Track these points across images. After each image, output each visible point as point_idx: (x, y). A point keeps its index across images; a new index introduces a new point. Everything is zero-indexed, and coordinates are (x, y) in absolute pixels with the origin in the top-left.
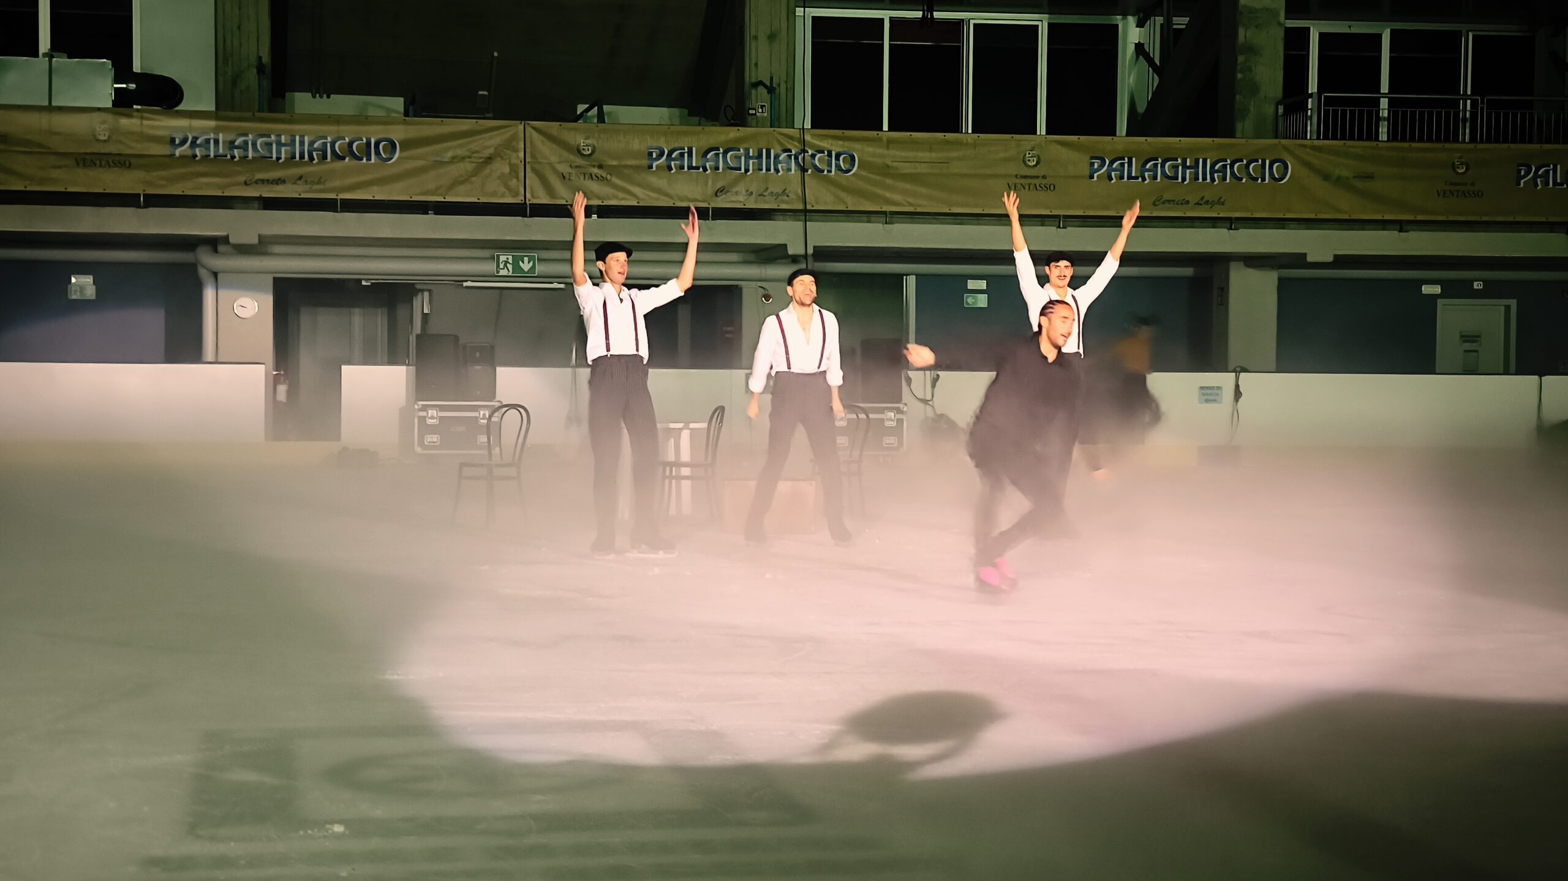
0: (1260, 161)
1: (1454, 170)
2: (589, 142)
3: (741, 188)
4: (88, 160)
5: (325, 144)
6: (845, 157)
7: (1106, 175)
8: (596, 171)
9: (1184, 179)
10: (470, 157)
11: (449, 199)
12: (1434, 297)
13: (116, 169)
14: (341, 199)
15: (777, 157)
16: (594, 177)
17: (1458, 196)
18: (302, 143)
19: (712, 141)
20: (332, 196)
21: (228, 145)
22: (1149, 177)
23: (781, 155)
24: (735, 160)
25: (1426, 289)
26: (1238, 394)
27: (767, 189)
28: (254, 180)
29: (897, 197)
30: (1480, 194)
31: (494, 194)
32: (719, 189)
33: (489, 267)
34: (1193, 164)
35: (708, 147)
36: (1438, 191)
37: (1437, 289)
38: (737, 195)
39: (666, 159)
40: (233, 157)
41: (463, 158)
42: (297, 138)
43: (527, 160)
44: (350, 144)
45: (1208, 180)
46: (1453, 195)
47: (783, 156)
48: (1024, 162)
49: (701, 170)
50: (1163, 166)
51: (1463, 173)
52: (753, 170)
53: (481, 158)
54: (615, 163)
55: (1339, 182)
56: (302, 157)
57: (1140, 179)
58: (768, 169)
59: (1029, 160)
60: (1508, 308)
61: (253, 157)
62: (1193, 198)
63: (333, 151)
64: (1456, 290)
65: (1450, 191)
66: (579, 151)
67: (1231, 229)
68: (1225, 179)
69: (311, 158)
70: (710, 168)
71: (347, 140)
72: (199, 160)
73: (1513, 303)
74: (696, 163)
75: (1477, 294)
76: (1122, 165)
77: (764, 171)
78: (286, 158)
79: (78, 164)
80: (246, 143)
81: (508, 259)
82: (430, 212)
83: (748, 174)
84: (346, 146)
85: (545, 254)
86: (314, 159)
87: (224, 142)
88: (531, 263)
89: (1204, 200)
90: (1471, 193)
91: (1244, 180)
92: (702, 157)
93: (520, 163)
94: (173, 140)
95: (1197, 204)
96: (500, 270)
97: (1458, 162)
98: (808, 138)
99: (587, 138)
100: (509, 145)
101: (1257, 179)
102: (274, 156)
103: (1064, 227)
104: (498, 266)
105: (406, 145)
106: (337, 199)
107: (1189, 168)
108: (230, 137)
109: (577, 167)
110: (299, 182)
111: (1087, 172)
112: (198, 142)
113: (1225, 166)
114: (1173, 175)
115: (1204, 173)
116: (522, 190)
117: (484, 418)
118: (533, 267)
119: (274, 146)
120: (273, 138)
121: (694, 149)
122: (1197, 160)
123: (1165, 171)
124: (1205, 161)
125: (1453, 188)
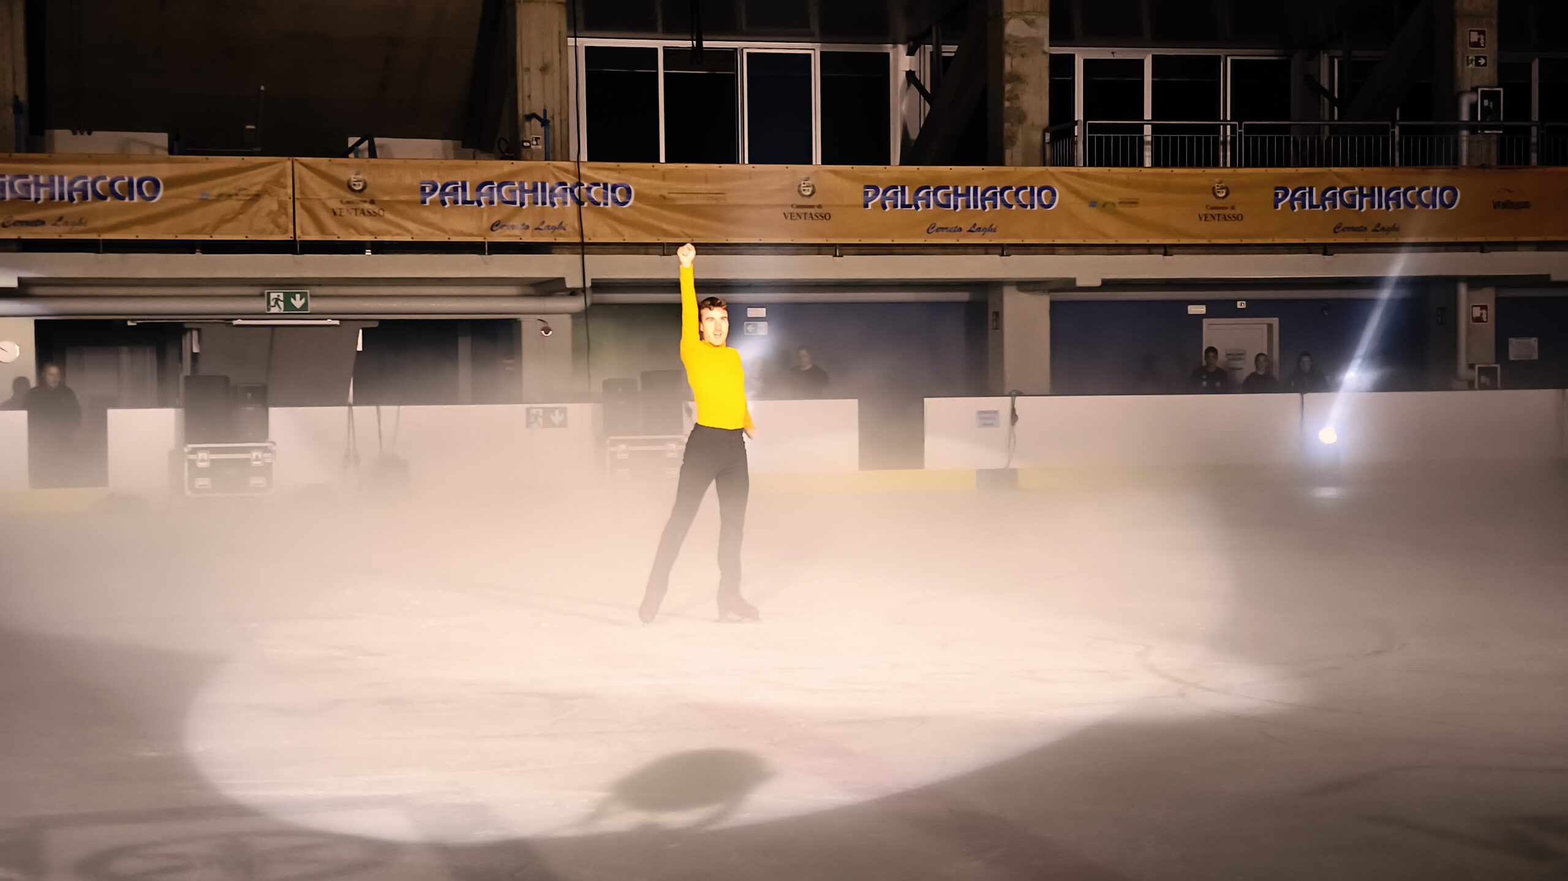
0: (1029, 188)
1: (1215, 194)
2: (360, 177)
3: (517, 222)
5: (85, 184)
6: (621, 190)
7: (880, 204)
8: (367, 206)
9: (956, 207)
10: (236, 195)
11: (216, 237)
12: (1199, 318)
14: (103, 240)
15: (552, 190)
16: (366, 213)
17: (1219, 220)
18: (61, 184)
19: (485, 176)
20: (94, 237)
22: (922, 205)
23: (556, 188)
24: (510, 194)
25: (1194, 310)
26: (1014, 418)
27: (543, 223)
29: (673, 228)
30: (1240, 218)
31: (263, 231)
32: (494, 223)
33: (260, 305)
34: (964, 192)
35: (482, 181)
37: (1201, 310)
38: (513, 229)
39: (440, 194)
41: (230, 196)
42: (57, 179)
43: (296, 196)
44: (112, 184)
45: (980, 208)
46: (1214, 219)
47: (559, 189)
48: (800, 192)
49: (476, 204)
50: (935, 194)
51: (1224, 197)
52: (529, 204)
53: (248, 195)
54: (386, 198)
56: (62, 197)
57: (913, 208)
58: (544, 203)
59: (804, 190)
60: (1270, 326)
61: (10, 199)
62: (966, 226)
63: (95, 192)
64: (1220, 309)
65: (1212, 215)
66: (350, 187)
67: (1002, 255)
68: (995, 206)
69: (71, 199)
70: (486, 203)
71: (108, 179)
73: (1275, 321)
74: (471, 197)
75: (1241, 313)
76: (896, 193)
77: (540, 204)
78: (46, 200)
80: (3, 184)
81: (278, 296)
82: (197, 250)
83: (524, 207)
84: (107, 187)
85: (318, 291)
86: (74, 200)
88: (303, 300)
89: (977, 227)
90: (1231, 216)
91: (1014, 207)
92: (478, 191)
93: (288, 199)
95: (970, 231)
96: (272, 308)
97: (1218, 186)
98: (583, 171)
99: (358, 174)
100: (277, 181)
101: (1026, 206)
102: (33, 196)
103: (841, 256)
104: (269, 303)
105: (171, 183)
106: (99, 240)
107: (961, 195)
109: (348, 202)
110: (58, 223)
111: (861, 201)
113: (995, 194)
114: (945, 203)
115: (975, 201)
116: (291, 226)
117: (257, 459)
118: (305, 306)
119: (33, 187)
120: (31, 178)
121: (468, 184)
122: (968, 188)
123: (937, 199)
124: (976, 189)
125: (1214, 212)
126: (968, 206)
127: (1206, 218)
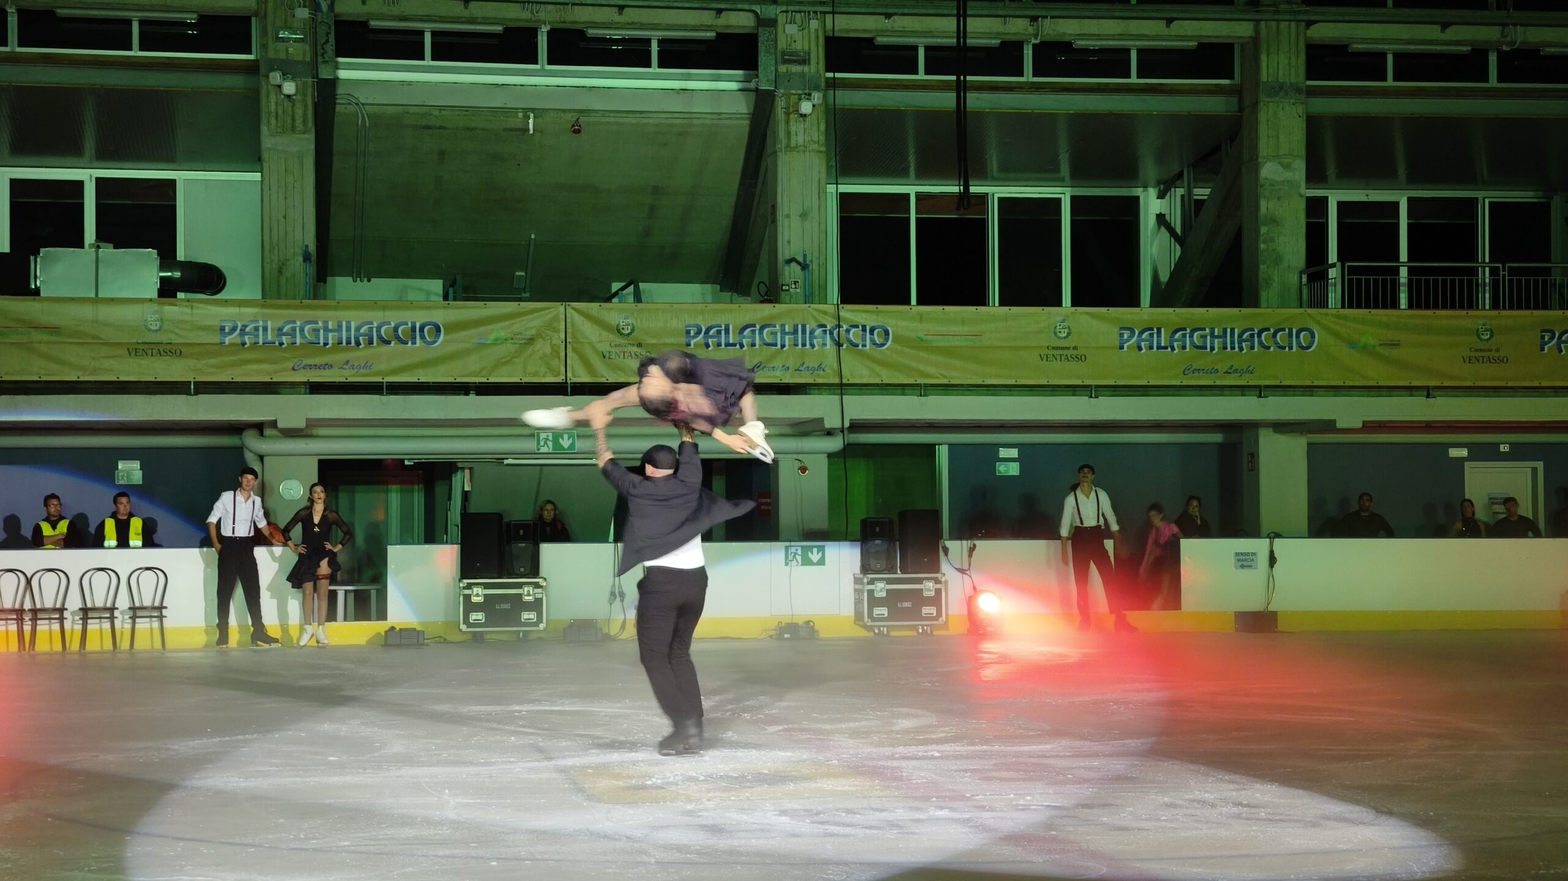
0: (1287, 330)
1: (1479, 336)
2: (629, 321)
3: (778, 363)
4: (139, 350)
5: (371, 329)
6: (878, 332)
7: (1136, 345)
8: (635, 349)
9: (1212, 349)
10: (512, 339)
11: (492, 380)
12: (1462, 460)
13: (167, 358)
14: (387, 382)
15: (812, 332)
16: (633, 355)
17: (1483, 362)
18: (349, 329)
19: (748, 319)
20: (379, 379)
21: (276, 332)
22: (1178, 347)
23: (815, 331)
24: (770, 337)
25: (1455, 453)
26: (1272, 560)
27: (804, 363)
28: (302, 366)
29: (931, 370)
30: (1505, 361)
31: (535, 374)
33: (531, 445)
34: (1221, 334)
35: (745, 324)
36: (1463, 357)
38: (774, 370)
39: (704, 337)
40: (281, 344)
41: (506, 340)
42: (344, 324)
43: (568, 340)
45: (1237, 349)
46: (1478, 361)
47: (818, 332)
48: (1055, 333)
49: (738, 346)
50: (1191, 336)
51: (1488, 340)
52: (789, 345)
53: (524, 339)
54: (654, 341)
55: (1367, 350)
56: (348, 342)
57: (1169, 349)
58: (804, 345)
59: (1060, 332)
60: (1535, 470)
61: (301, 344)
62: (1223, 368)
63: (380, 337)
64: (1484, 453)
65: (1476, 358)
66: (618, 331)
67: (1260, 396)
68: (1252, 348)
69: (358, 344)
70: (748, 345)
71: (393, 325)
72: (248, 347)
73: (1540, 465)
74: (734, 338)
75: (1505, 457)
76: (1151, 335)
77: (800, 346)
78: (333, 344)
79: (130, 354)
80: (294, 329)
82: (471, 392)
83: (785, 349)
84: (392, 332)
87: (272, 330)
88: (571, 440)
89: (1233, 368)
90: (1496, 359)
91: (1272, 349)
92: (739, 333)
93: (560, 343)
94: (222, 329)
95: (1227, 372)
96: (542, 448)
97: (1481, 329)
98: (841, 313)
99: (624, 318)
100: (550, 326)
101: (1283, 348)
102: (322, 342)
103: (1096, 397)
104: (538, 443)
105: (451, 328)
106: (383, 383)
107: (1218, 337)
108: (279, 324)
109: (616, 346)
110: (345, 367)
111: (1117, 343)
112: (247, 330)
113: (1252, 336)
114: (1201, 345)
115: (1232, 343)
116: (563, 369)
117: (529, 595)
118: (573, 444)
119: (322, 331)
120: (320, 324)
121: (731, 326)
122: (1225, 330)
123: (1193, 340)
124: (1232, 330)
125: (1478, 354)
126: (1225, 348)
127: (1470, 360)
